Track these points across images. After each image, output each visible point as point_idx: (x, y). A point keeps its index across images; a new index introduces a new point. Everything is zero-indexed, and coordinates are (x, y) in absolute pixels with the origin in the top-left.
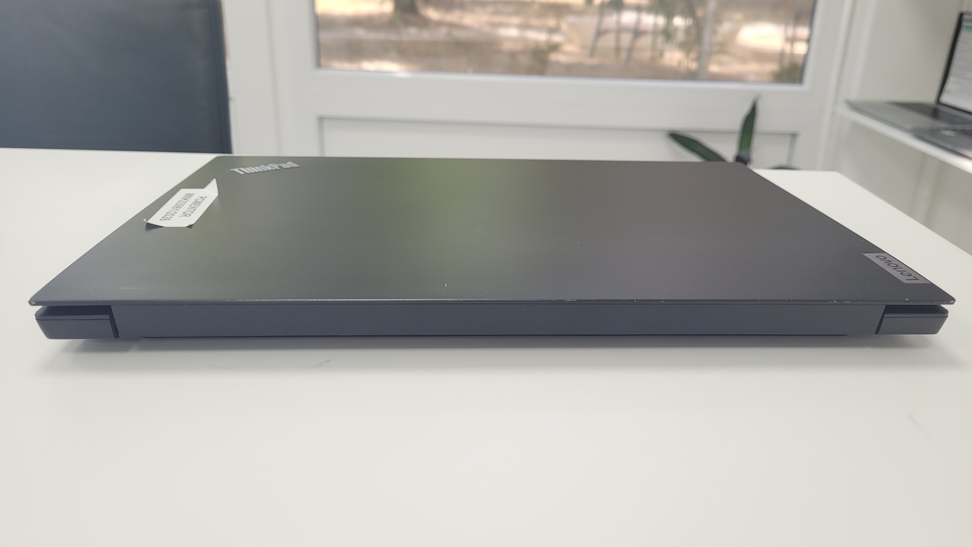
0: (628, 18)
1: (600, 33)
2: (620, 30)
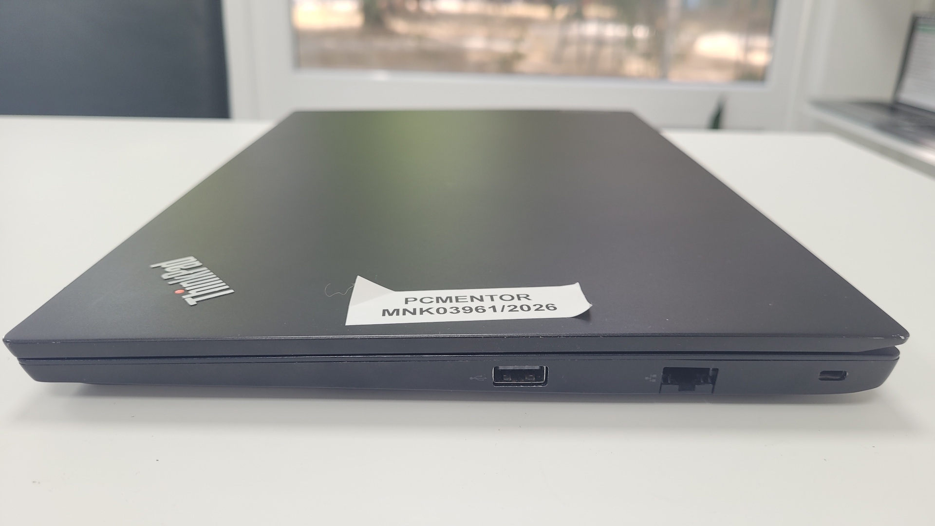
0: (591, 29)
1: (564, 42)
2: (583, 40)
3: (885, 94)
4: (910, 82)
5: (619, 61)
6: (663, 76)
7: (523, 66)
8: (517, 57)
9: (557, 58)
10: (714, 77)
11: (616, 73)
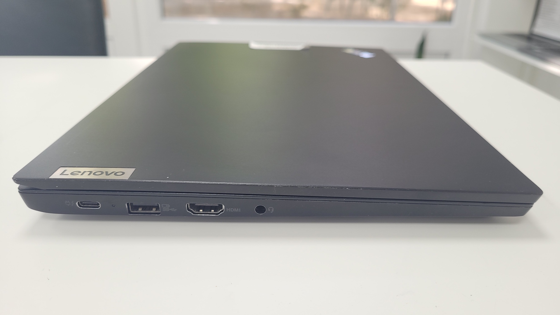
3: (525, 29)
4: (540, 21)
5: (366, 9)
6: (392, 19)
7: (306, 13)
8: (303, 7)
9: (327, 8)
10: (422, 18)
11: (363, 18)
